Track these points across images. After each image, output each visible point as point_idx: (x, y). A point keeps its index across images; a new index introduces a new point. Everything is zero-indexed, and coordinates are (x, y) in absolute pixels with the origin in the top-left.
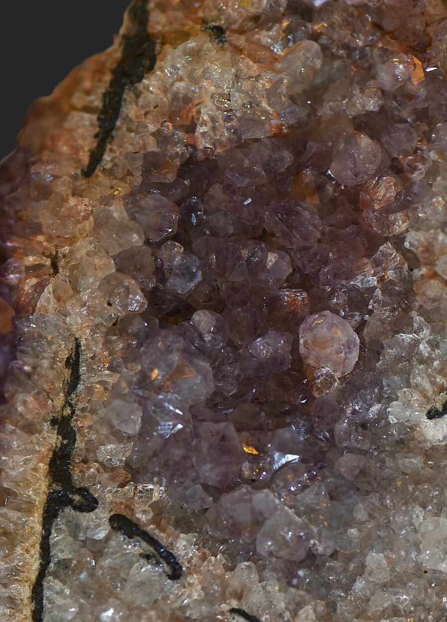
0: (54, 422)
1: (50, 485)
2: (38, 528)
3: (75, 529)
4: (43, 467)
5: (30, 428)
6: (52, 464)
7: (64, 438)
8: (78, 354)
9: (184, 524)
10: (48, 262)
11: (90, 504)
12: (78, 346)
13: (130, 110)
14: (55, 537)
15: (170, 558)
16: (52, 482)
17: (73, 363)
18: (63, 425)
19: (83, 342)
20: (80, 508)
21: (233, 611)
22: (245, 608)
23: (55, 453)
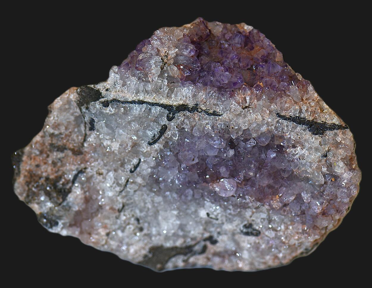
0: (197, 105)
1: (175, 106)
2: (161, 102)
3: (161, 115)
4: (181, 102)
5: (194, 96)
6: (183, 105)
7: (191, 108)
8: (217, 115)
9: (166, 145)
10: (247, 105)
11: (170, 119)
12: (220, 115)
13: (299, 128)
14: (159, 108)
15: (155, 142)
16: (176, 107)
17: (215, 114)
18: (195, 109)
19: (221, 117)
20: (168, 116)
21: (140, 160)
22: (141, 163)
23: (187, 105)
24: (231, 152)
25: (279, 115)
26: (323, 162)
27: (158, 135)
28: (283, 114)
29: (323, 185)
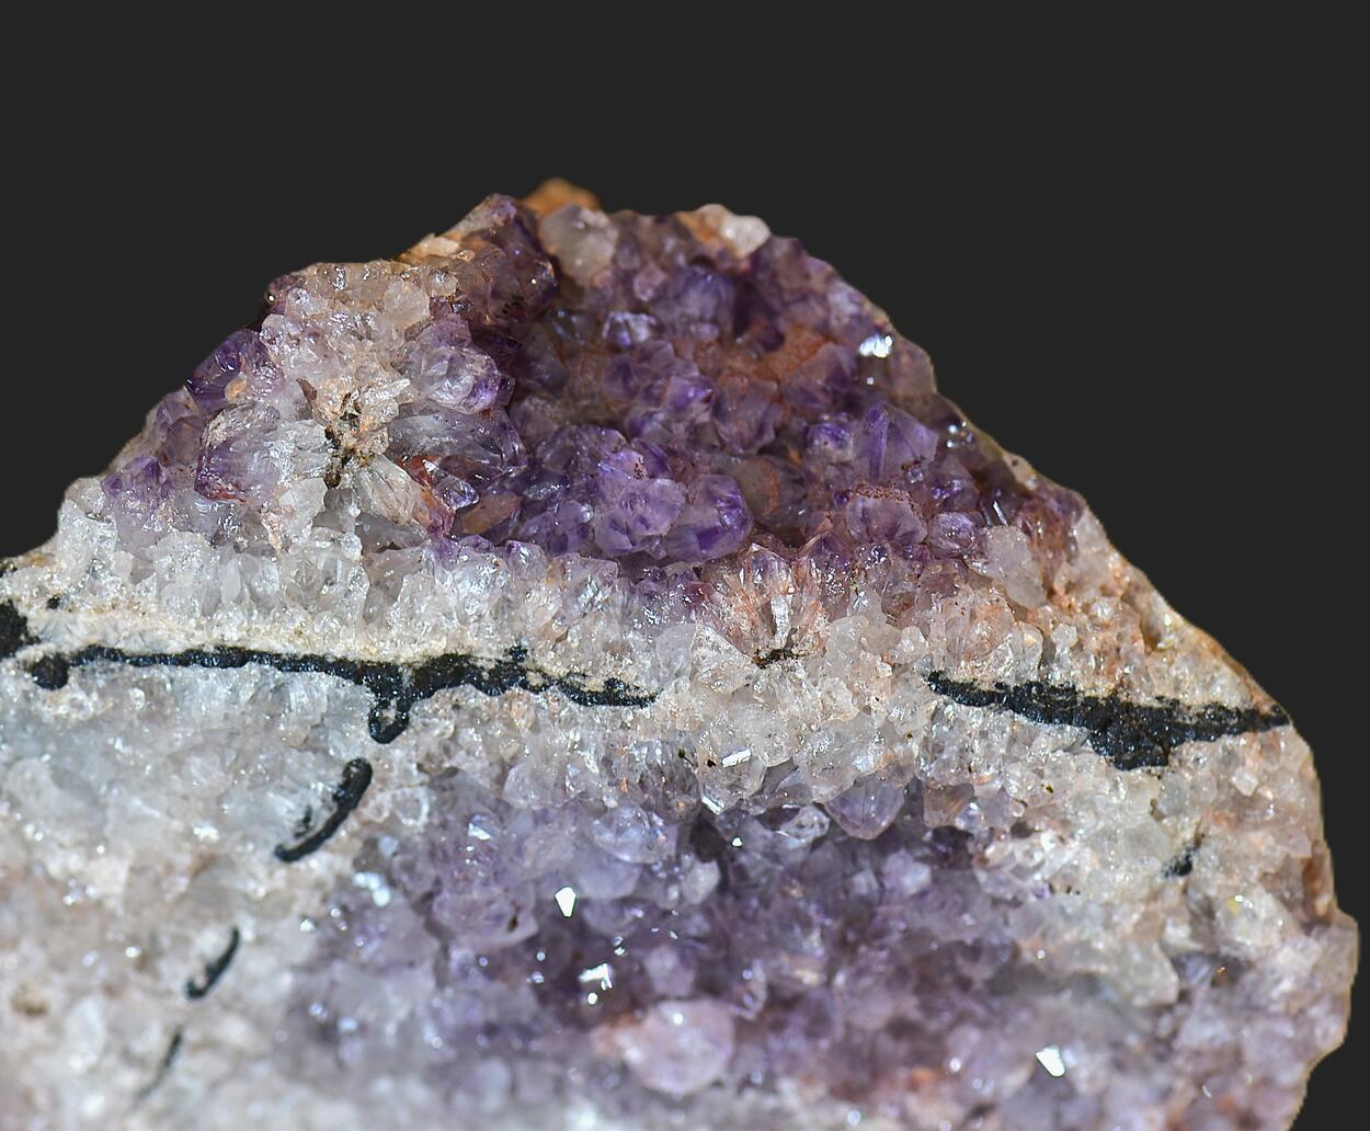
0: (518, 653)
1: (410, 666)
2: (338, 651)
3: (339, 714)
4: (439, 647)
5: (505, 607)
6: (448, 659)
7: (490, 672)
8: (625, 703)
9: (368, 858)
10: (779, 642)
11: (385, 733)
12: (641, 702)
14: (325, 682)
15: (310, 845)
16: (414, 670)
17: (612, 695)
18: (509, 674)
19: (646, 712)
20: (373, 720)
21: (236, 935)
22: (241, 954)
23: (466, 657)
24: (705, 877)
25: (941, 683)
26: (1172, 896)
27: (326, 815)
28: (960, 674)
29: (1169, 1008)
